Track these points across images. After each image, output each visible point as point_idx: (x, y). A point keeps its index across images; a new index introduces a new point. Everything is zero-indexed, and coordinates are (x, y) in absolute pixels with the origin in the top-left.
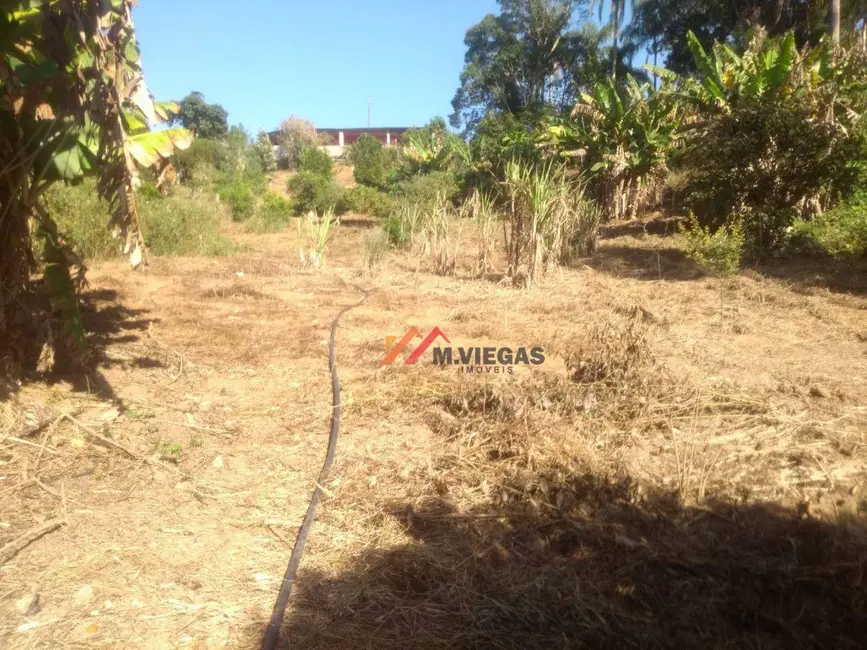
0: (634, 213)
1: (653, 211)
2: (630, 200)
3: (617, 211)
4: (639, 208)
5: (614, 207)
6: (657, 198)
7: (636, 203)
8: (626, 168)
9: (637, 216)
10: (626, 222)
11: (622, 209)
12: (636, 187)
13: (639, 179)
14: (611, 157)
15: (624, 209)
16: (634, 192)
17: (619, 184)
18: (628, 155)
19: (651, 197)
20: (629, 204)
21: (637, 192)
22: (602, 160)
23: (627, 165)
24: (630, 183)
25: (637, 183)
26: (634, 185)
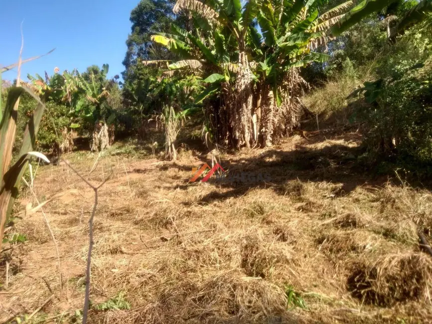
0: (269, 138)
1: (291, 135)
2: (263, 121)
3: (248, 137)
4: (275, 131)
5: (243, 132)
6: (294, 120)
7: (270, 126)
8: (253, 82)
9: (273, 143)
10: (260, 152)
11: (253, 135)
12: (268, 104)
13: (271, 93)
14: (234, 67)
15: (256, 134)
16: (266, 112)
17: (246, 101)
18: (254, 65)
19: (287, 119)
20: (261, 127)
21: (270, 110)
22: (220, 71)
23: (254, 77)
24: (259, 102)
25: (269, 99)
26: (266, 101)
